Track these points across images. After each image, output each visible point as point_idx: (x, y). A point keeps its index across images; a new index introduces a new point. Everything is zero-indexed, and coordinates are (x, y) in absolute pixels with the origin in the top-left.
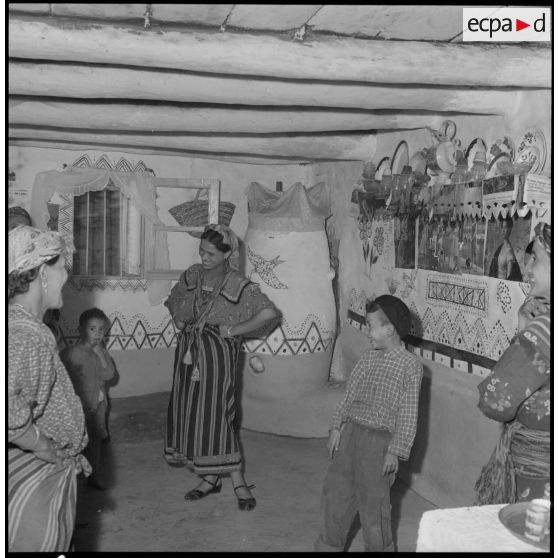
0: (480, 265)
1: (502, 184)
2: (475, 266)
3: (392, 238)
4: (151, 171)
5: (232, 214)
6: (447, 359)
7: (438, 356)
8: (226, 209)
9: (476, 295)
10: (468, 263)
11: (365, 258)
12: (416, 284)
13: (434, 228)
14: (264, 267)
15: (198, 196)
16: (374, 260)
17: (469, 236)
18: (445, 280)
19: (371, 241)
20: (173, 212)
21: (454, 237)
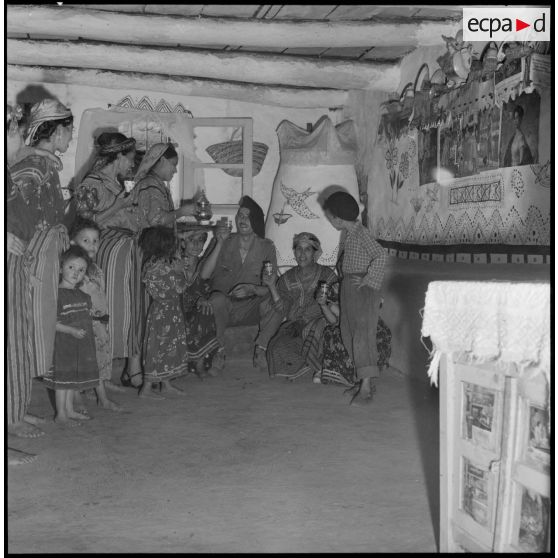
0: (495, 159)
1: (511, 69)
2: (491, 162)
3: (416, 159)
4: (189, 112)
5: (265, 155)
6: (467, 256)
7: (459, 255)
8: (260, 150)
9: (493, 189)
10: (485, 162)
11: (392, 185)
12: (438, 196)
13: (454, 138)
14: (297, 199)
15: (232, 137)
16: (400, 185)
17: (485, 136)
18: (465, 184)
19: (397, 169)
20: (210, 150)
21: (473, 141)
